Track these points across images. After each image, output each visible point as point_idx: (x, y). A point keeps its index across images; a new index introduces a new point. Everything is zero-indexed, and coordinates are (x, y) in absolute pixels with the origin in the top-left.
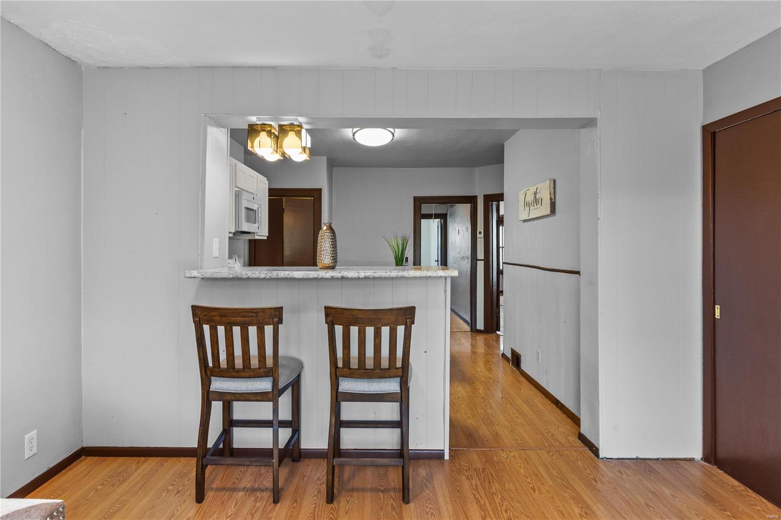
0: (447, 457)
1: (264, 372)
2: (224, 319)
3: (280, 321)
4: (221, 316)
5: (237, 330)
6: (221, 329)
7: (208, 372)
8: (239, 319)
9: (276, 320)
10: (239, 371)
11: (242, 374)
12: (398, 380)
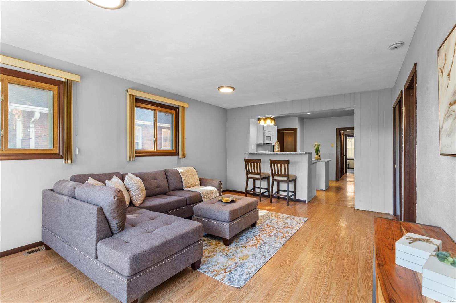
0: (307, 202)
1: (258, 173)
2: (250, 162)
3: (261, 162)
4: (249, 161)
5: (252, 164)
6: (249, 163)
7: (248, 173)
8: (253, 162)
9: (260, 162)
10: (253, 173)
11: (254, 173)
12: (287, 177)
